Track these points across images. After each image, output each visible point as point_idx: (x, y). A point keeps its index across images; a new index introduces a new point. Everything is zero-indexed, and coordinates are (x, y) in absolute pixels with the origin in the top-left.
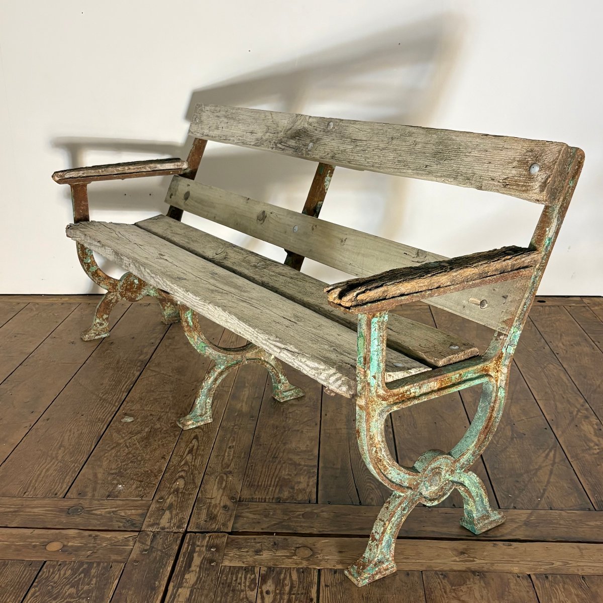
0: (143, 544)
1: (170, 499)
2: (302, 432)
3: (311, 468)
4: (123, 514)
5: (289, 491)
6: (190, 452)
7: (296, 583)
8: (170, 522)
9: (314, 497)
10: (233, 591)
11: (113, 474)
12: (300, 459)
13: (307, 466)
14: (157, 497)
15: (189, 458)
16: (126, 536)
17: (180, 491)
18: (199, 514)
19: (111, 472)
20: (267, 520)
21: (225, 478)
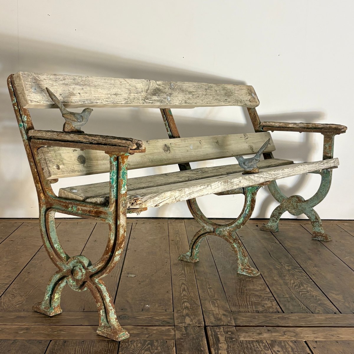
0: (180, 331)
1: (185, 312)
2: (253, 281)
3: (270, 298)
4: (157, 318)
5: (262, 308)
6: (184, 290)
7: (294, 347)
8: (192, 321)
9: (280, 310)
10: (255, 351)
11: (139, 300)
12: (259, 293)
13: (266, 296)
14: (175, 311)
15: (184, 293)
16: (167, 328)
17: (189, 307)
18: (209, 318)
19: (136, 299)
20: (256, 320)
21: (215, 302)
